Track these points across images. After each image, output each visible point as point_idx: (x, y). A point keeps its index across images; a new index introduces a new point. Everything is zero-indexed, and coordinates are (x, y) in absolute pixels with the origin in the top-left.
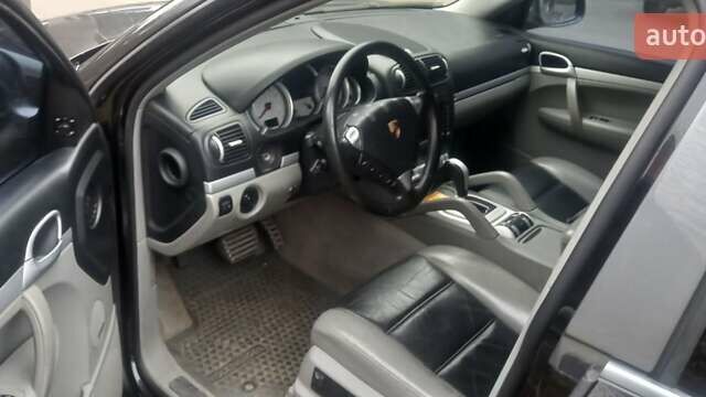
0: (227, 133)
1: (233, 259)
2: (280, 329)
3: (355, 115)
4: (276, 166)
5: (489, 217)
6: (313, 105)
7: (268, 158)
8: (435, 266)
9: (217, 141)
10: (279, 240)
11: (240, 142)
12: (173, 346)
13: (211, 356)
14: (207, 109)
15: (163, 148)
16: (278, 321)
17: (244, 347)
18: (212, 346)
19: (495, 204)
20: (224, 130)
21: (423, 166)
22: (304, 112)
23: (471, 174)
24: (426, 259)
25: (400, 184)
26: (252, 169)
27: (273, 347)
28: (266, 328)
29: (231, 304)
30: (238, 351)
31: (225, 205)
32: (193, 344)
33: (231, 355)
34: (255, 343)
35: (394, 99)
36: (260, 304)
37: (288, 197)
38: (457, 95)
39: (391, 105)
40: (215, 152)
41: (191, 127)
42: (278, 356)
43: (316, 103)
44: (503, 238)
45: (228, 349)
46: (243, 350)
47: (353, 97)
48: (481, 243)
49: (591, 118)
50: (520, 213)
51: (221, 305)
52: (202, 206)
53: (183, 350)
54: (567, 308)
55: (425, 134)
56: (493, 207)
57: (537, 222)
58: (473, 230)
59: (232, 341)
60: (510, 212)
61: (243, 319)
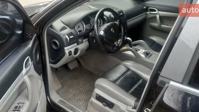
0: (69, 35)
1: (71, 69)
2: (85, 86)
3: (102, 27)
4: (82, 42)
5: (139, 52)
6: (90, 26)
7: (80, 40)
8: (125, 66)
9: (67, 37)
10: (83, 63)
11: (73, 36)
12: (58, 92)
13: (68, 94)
14: (64, 28)
15: (53, 39)
16: (84, 84)
17: (76, 91)
18: (68, 91)
19: (140, 49)
20: (68, 34)
21: (120, 40)
22: (88, 28)
23: (133, 41)
24: (123, 64)
25: (115, 45)
26: (76, 44)
27: (84, 91)
28: (81, 86)
29: (71, 80)
30: (75, 92)
31: (70, 53)
32: (63, 91)
33: (73, 93)
34: (79, 90)
35: (112, 23)
36: (79, 80)
37: (85, 50)
38: (128, 21)
39: (111, 24)
40: (67, 40)
41: (59, 33)
42: (85, 93)
43: (91, 26)
44: (142, 57)
45: (72, 92)
46: (76, 92)
47: (100, 23)
48: (137, 59)
49: (164, 25)
50: (147, 51)
51: (69, 81)
52: (64, 54)
53: (60, 93)
54: (159, 72)
55: (120, 31)
56: (139, 50)
57: (151, 53)
58: (134, 56)
59: (73, 90)
60: (144, 51)
61: (75, 84)
